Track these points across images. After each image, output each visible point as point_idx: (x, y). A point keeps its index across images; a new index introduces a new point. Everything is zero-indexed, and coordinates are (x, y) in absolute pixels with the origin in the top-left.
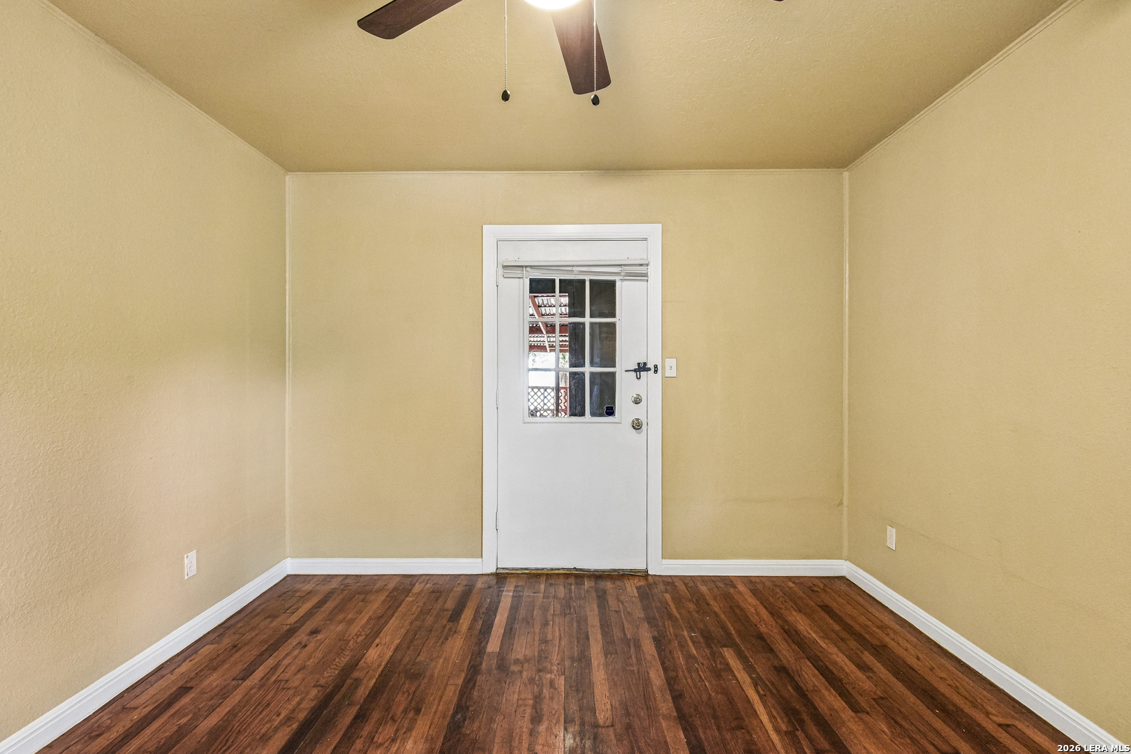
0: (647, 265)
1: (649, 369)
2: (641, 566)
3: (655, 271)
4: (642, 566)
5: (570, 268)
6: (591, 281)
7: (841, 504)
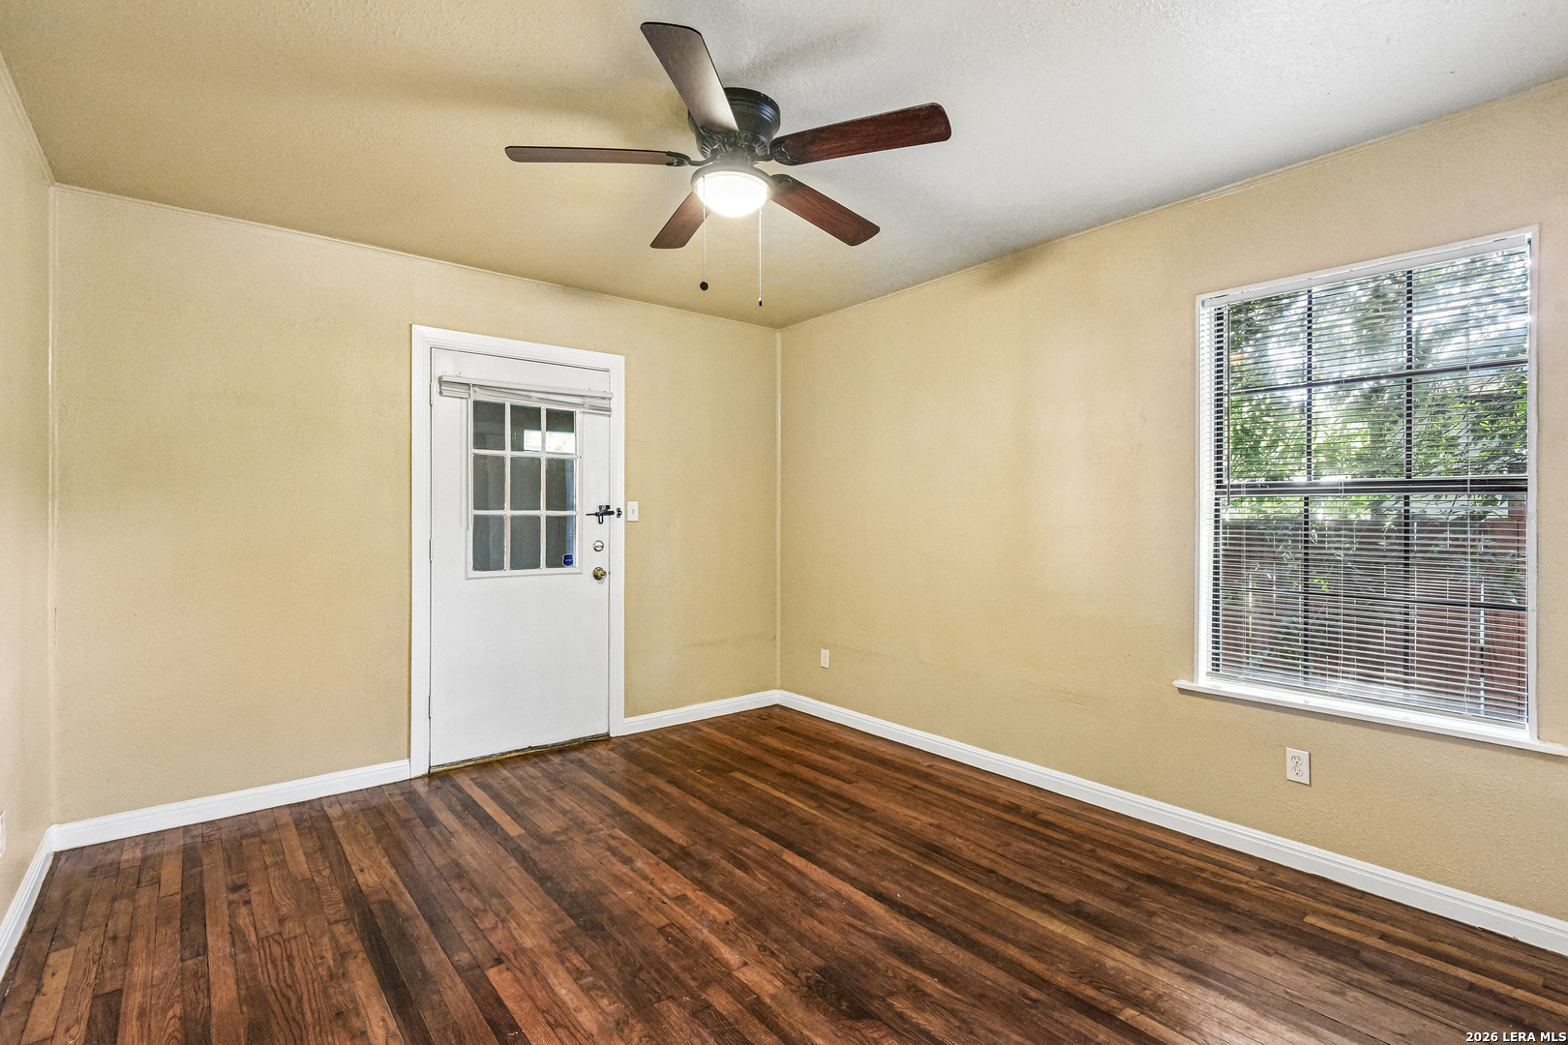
0: (610, 399)
1: (612, 513)
2: (601, 730)
3: (618, 405)
4: (603, 731)
5: (526, 393)
6: (549, 412)
7: (775, 638)
